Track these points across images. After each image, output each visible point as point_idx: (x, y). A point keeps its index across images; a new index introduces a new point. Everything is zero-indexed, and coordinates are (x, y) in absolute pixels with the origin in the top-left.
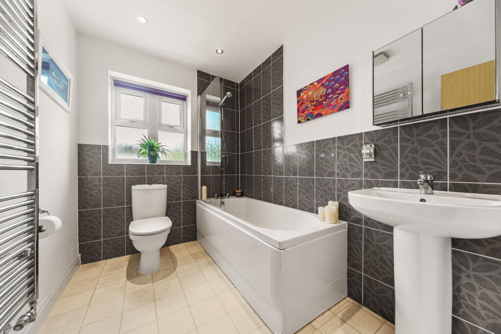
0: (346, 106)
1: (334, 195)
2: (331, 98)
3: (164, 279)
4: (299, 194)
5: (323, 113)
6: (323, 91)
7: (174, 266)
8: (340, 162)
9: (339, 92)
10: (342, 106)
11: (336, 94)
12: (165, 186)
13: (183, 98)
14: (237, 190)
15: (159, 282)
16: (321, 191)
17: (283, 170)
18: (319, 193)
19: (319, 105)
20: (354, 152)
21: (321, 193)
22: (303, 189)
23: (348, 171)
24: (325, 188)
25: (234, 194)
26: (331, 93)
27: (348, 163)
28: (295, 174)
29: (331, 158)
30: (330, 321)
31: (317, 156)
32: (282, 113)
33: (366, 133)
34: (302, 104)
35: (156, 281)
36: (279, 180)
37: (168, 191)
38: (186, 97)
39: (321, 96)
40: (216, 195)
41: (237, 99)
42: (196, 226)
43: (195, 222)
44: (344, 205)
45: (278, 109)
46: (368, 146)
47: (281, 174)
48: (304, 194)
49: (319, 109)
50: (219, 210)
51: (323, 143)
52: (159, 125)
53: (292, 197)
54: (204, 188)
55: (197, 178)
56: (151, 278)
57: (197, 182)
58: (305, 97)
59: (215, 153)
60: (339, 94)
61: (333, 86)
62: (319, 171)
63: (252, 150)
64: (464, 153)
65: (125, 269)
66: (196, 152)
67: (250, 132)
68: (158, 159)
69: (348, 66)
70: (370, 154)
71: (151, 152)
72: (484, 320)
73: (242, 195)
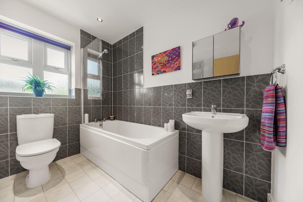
0: (179, 68)
1: (172, 116)
2: (171, 63)
3: (54, 186)
4: (153, 116)
5: (166, 71)
6: (166, 58)
7: (63, 175)
8: (175, 98)
9: (175, 60)
10: (177, 68)
11: (174, 61)
12: (53, 115)
13: (68, 48)
14: (111, 116)
15: (49, 191)
16: (165, 114)
17: (143, 103)
18: (164, 115)
19: (164, 66)
20: (182, 93)
21: (165, 115)
22: (155, 114)
23: (179, 103)
24: (167, 113)
25: (109, 119)
26: (171, 61)
27: (179, 99)
28: (150, 105)
29: (171, 96)
30: (172, 185)
31: (163, 94)
32: (142, 68)
33: (188, 84)
34: (155, 64)
35: (47, 190)
36: (140, 109)
37: (55, 119)
38: (70, 47)
39: (165, 61)
40: (96, 120)
41: (111, 55)
42: (79, 143)
43: (79, 140)
44: (177, 121)
45: (140, 65)
46: (189, 90)
47: (141, 105)
48: (155, 116)
49: (164, 68)
50: (101, 130)
51: (166, 87)
52: (44, 66)
53: (148, 119)
54: (87, 115)
55: (80, 108)
56: (42, 189)
57: (80, 111)
58: (156, 60)
59: (94, 91)
60: (175, 61)
61: (172, 56)
62: (164, 103)
63: (122, 89)
64: (227, 95)
65: (11, 187)
66: (80, 90)
67: (120, 78)
68: (44, 93)
69: (179, 47)
70: (190, 95)
71: (37, 88)
72: (233, 167)
73: (115, 119)
